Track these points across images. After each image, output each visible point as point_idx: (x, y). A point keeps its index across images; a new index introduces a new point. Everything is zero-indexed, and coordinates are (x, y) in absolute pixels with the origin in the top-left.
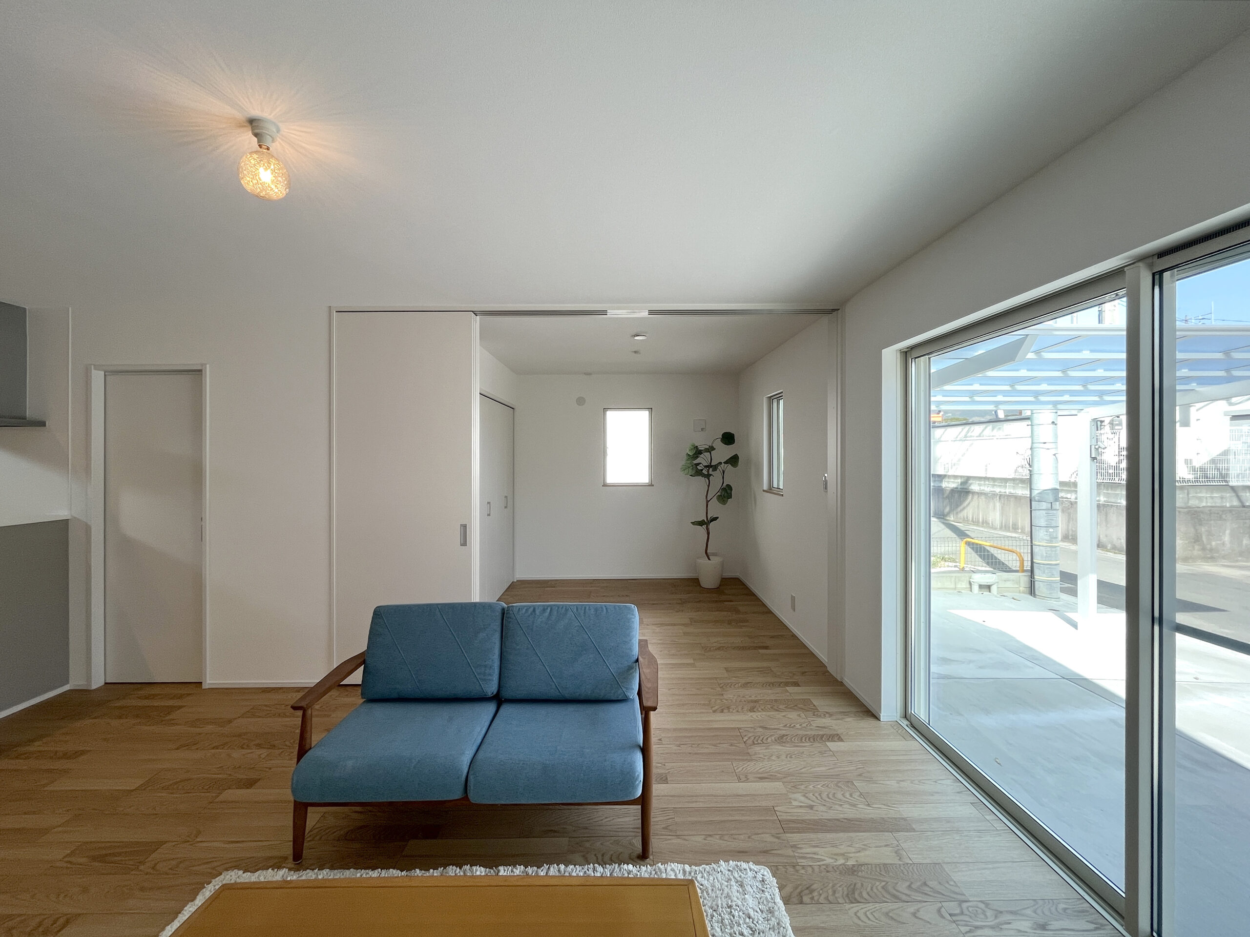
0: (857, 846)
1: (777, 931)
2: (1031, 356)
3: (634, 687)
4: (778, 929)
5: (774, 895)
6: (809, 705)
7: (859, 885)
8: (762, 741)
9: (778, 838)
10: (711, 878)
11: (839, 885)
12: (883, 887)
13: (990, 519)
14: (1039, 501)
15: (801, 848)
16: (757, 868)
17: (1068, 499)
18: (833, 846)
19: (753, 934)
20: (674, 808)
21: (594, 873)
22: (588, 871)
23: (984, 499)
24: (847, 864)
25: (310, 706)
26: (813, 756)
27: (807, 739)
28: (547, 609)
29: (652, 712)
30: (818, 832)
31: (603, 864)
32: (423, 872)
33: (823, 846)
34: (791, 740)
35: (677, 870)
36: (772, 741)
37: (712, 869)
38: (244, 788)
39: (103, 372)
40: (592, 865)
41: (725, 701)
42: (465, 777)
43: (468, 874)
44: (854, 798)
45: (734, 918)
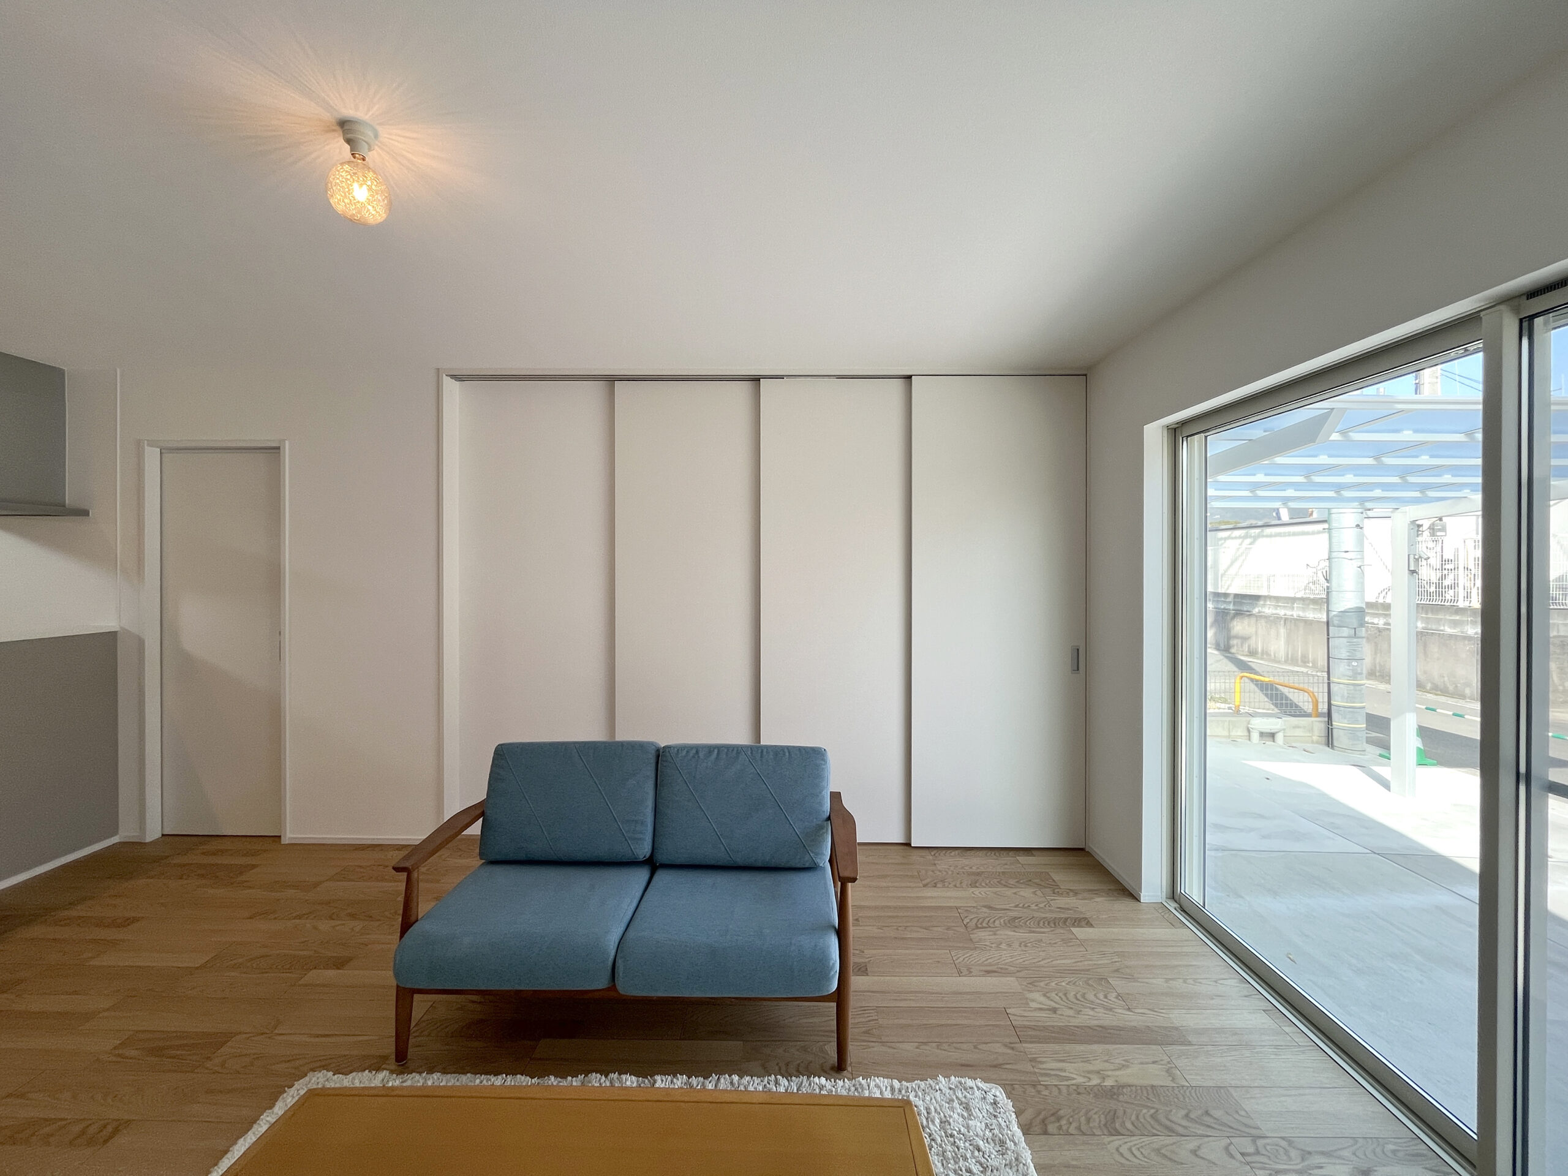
0: (1117, 1061)
1: (1014, 1169)
2: (1335, 436)
3: (825, 852)
4: (1017, 1165)
5: (1009, 1122)
6: (1048, 880)
7: (1120, 1113)
8: (987, 924)
9: (1013, 1049)
10: (928, 1098)
11: (1094, 1111)
12: (1152, 1116)
13: (1272, 649)
14: (1339, 626)
15: (1041, 1063)
16: (987, 1087)
17: (1375, 624)
18: (1085, 1062)
19: (984, 1172)
20: (877, 1007)
21: (776, 1087)
22: (769, 1084)
23: (1264, 624)
24: (1105, 1084)
25: (416, 866)
26: (1054, 945)
27: (1046, 923)
28: (714, 750)
29: (850, 884)
30: (1063, 1043)
31: (788, 1075)
32: (559, 1079)
33: (1071, 1061)
34: (1025, 924)
35: (883, 1085)
36: (1001, 925)
37: (928, 1086)
38: (334, 969)
39: (159, 450)
40: (773, 1076)
41: (938, 873)
42: (611, 964)
43: (616, 1085)
44: (1110, 1000)
45: (959, 1150)
